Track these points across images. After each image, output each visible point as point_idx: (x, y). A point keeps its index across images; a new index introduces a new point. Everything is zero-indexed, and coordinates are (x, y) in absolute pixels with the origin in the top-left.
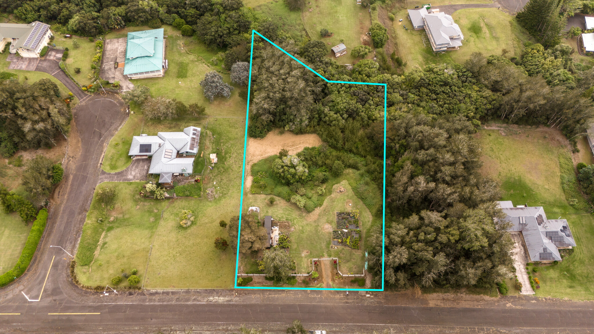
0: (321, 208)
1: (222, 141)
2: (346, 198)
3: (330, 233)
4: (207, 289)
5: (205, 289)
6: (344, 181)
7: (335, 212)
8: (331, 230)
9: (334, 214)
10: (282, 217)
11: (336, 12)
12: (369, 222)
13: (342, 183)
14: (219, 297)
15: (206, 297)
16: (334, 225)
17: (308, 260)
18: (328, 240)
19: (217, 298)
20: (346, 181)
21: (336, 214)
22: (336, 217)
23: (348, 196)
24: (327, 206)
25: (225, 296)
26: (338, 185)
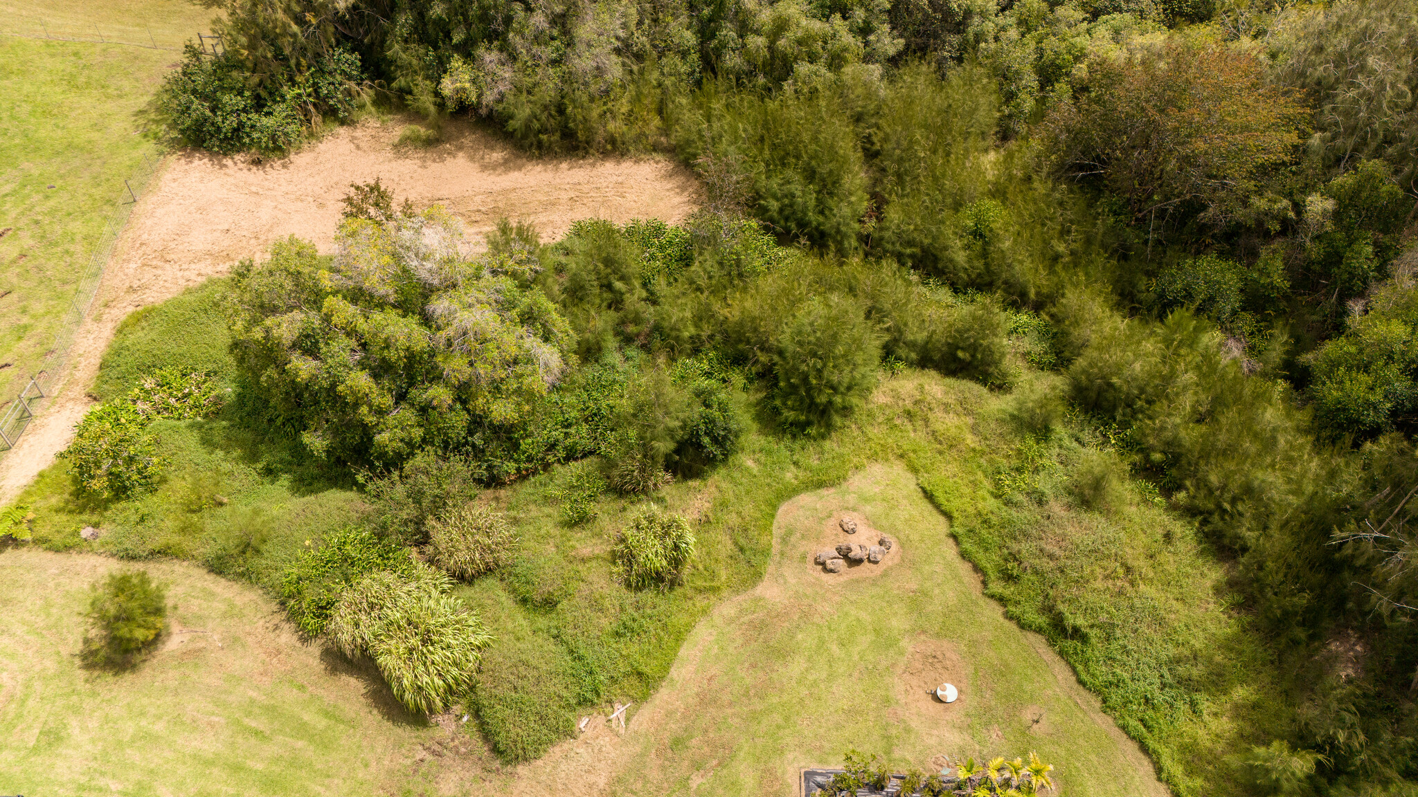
0: (647, 715)
2: (899, 622)
6: (877, 469)
13: (857, 482)
20: (898, 470)
23: (916, 602)
24: (706, 700)
26: (828, 497)
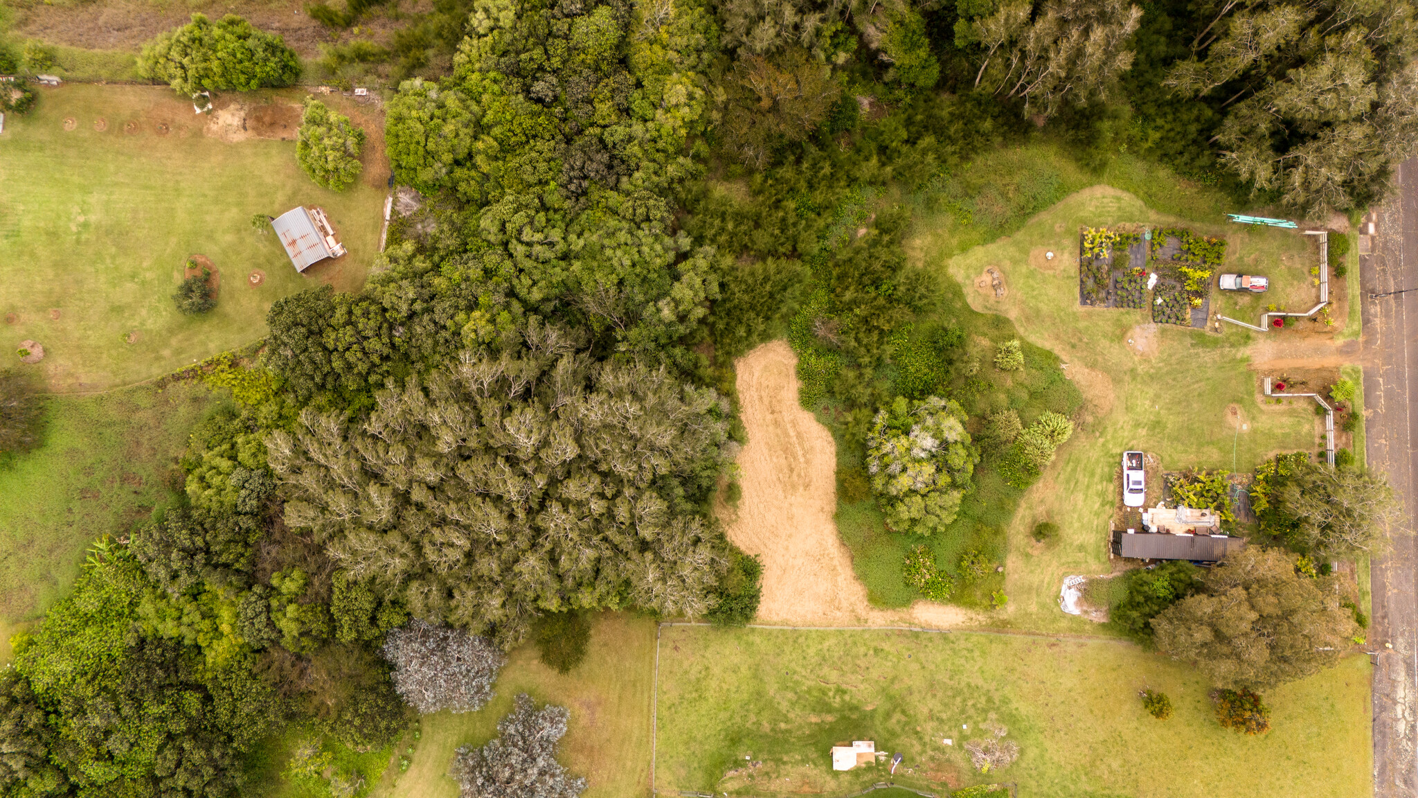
0: (1064, 357)
1: (766, 728)
2: (1024, 269)
3: (1163, 332)
4: (1370, 743)
5: (1371, 750)
6: (952, 270)
7: (1078, 307)
8: (1153, 328)
9: (1090, 315)
10: (1102, 494)
11: (53, 235)
12: (1119, 199)
13: (959, 278)
14: (1395, 702)
15: (1396, 743)
16: (1133, 316)
17: (1262, 412)
18: (1188, 341)
19: (1399, 709)
20: (951, 262)
21: (1088, 308)
22: (1099, 308)
23: (1015, 262)
24: (1057, 338)
25: (1393, 684)
26: (967, 290)
